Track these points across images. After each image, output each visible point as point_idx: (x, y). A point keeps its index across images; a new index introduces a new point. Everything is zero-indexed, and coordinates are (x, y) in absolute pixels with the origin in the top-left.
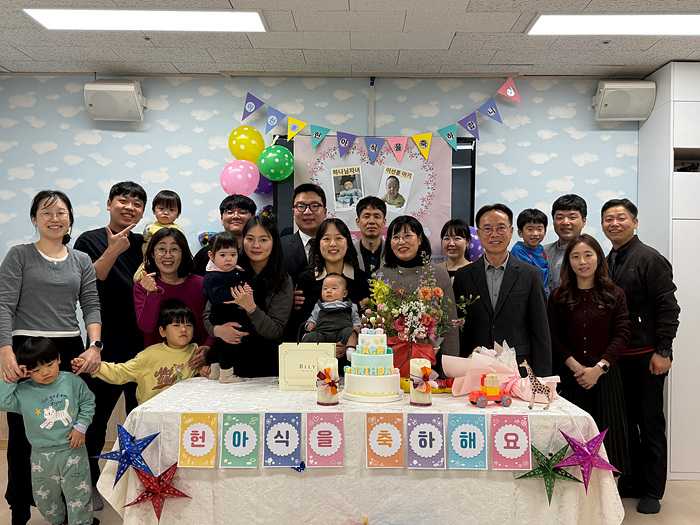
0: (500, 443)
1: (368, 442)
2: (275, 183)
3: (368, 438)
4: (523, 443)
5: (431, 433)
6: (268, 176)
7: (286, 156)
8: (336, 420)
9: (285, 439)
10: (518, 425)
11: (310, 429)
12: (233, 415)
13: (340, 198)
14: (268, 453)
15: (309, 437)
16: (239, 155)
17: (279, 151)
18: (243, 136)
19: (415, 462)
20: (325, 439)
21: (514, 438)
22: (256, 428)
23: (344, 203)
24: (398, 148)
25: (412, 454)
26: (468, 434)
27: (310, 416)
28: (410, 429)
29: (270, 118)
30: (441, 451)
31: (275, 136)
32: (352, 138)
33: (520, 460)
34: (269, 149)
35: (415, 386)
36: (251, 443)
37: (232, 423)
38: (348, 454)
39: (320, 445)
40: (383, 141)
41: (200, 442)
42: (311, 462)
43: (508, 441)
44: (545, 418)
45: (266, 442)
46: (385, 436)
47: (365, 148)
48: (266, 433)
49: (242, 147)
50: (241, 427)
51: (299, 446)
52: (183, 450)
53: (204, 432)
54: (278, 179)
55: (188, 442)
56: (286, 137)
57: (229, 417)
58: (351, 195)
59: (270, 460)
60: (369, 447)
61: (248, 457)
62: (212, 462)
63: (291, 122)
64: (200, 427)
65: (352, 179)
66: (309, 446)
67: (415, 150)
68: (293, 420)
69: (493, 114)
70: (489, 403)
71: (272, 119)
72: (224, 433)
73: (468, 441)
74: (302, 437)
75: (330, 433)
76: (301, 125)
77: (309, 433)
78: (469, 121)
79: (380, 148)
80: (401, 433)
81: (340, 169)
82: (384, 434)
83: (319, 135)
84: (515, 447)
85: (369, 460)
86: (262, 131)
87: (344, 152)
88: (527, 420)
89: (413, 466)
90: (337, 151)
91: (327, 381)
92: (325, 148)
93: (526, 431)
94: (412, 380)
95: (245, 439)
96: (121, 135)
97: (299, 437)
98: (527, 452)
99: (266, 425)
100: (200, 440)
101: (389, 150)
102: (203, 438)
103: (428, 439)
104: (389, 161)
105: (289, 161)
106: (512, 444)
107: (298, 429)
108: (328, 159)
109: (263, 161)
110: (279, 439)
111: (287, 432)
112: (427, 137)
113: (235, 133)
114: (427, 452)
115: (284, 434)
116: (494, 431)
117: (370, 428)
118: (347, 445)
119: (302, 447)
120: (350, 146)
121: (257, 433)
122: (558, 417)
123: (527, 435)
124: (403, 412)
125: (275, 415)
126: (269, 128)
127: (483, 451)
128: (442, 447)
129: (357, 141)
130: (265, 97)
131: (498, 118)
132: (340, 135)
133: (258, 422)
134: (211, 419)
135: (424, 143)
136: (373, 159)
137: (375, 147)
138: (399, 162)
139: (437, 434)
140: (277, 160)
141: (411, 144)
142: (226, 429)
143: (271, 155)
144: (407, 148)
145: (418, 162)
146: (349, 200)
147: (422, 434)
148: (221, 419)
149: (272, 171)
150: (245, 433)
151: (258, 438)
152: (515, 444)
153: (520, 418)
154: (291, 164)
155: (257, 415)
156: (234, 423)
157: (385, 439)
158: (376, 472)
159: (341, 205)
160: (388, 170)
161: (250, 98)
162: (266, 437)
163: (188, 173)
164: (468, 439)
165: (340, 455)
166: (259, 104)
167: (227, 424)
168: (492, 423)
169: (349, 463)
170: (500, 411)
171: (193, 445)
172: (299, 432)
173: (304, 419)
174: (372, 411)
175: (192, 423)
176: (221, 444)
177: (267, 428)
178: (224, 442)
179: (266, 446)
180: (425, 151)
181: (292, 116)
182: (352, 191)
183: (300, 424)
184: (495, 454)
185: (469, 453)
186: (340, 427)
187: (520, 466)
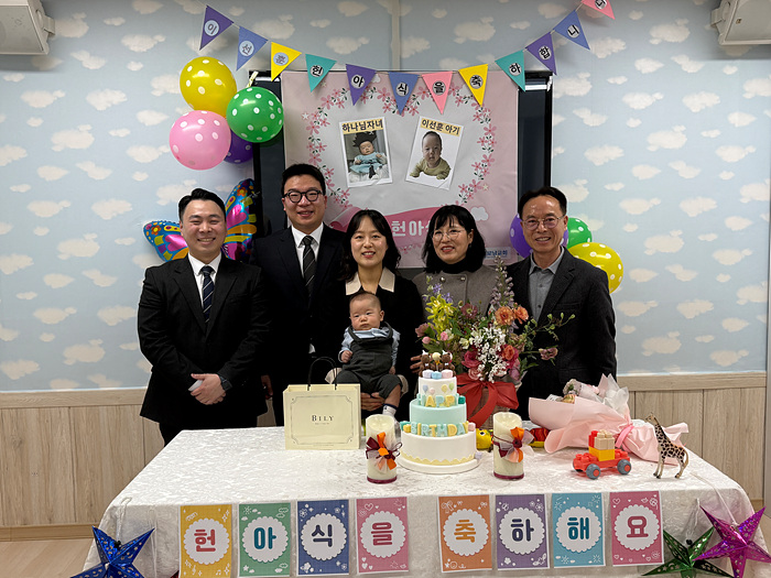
0: (622, 530)
1: (443, 536)
2: (256, 147)
4: (653, 529)
5: (528, 521)
6: (244, 136)
7: (271, 103)
8: (397, 506)
9: (326, 536)
10: (646, 505)
11: (361, 521)
12: (253, 506)
13: (354, 168)
14: (305, 557)
15: (360, 532)
16: (197, 103)
17: (259, 96)
18: (201, 74)
19: (508, 561)
20: (382, 534)
21: (640, 522)
22: (286, 522)
23: (361, 174)
24: (439, 88)
25: (503, 551)
26: (578, 521)
27: (361, 503)
28: (500, 517)
29: (243, 44)
30: (543, 545)
31: (251, 73)
32: (368, 74)
33: (648, 551)
34: (244, 94)
35: (503, 453)
36: (280, 544)
37: (252, 517)
38: (414, 551)
39: (375, 543)
40: (416, 78)
41: (208, 544)
42: (365, 566)
43: (633, 528)
44: (683, 493)
45: (300, 541)
46: (465, 526)
47: (389, 90)
48: (300, 528)
49: (201, 90)
50: (265, 522)
51: (347, 545)
52: (186, 556)
53: (213, 531)
54: (259, 139)
55: (191, 545)
56: (268, 74)
57: (247, 509)
58: (370, 162)
59: (307, 566)
60: (444, 542)
61: (276, 563)
62: (227, 571)
63: (276, 50)
64: (207, 525)
65: (371, 137)
66: (361, 545)
67: (463, 92)
68: (337, 510)
69: (576, 35)
70: (602, 471)
71: (246, 47)
72: (242, 531)
73: (579, 529)
74: (351, 531)
75: (389, 526)
76: (292, 55)
77: (360, 526)
78: (541, 46)
79: (411, 91)
80: (488, 522)
81: (353, 122)
82: (464, 524)
83: (318, 70)
84: (643, 535)
85: (445, 562)
86: (232, 67)
87: (358, 96)
88: (658, 498)
90: (348, 94)
91: (382, 451)
92: (328, 90)
93: (657, 513)
94: (499, 445)
95: (272, 537)
96: (17, 77)
97: (347, 533)
98: (657, 541)
99: (300, 518)
100: (209, 542)
101: (425, 92)
102: (212, 539)
103: (524, 529)
104: (426, 110)
105: (275, 112)
106: (637, 531)
107: (345, 521)
108: (334, 107)
109: (235, 112)
110: (318, 536)
111: (330, 527)
112: (482, 71)
113: (190, 69)
114: (523, 547)
115: (325, 530)
116: (614, 514)
117: (444, 517)
118: (411, 542)
119: (352, 545)
120: (367, 87)
121: (288, 529)
122: (699, 492)
123: (658, 517)
124: (489, 492)
125: (312, 503)
126: (242, 60)
127: (599, 543)
128: (544, 539)
129: (377, 79)
130: (234, 13)
131: (582, 42)
132: (352, 70)
133: (288, 514)
134: (222, 513)
135: (476, 80)
136: (402, 105)
137: (404, 89)
138: (441, 109)
139: (536, 522)
140: (257, 111)
141: (457, 82)
142: (243, 526)
143: (246, 102)
144: (453, 89)
145: (469, 109)
146: (367, 170)
147: (516, 523)
148: (236, 512)
149: (250, 127)
150: (270, 529)
151: (289, 535)
152: (642, 531)
153: (648, 495)
154: (279, 116)
155: (286, 505)
156: (255, 516)
157: (465, 531)
159: (355, 178)
160: (425, 123)
161: (211, 14)
162: (300, 535)
163: (123, 133)
164: (578, 527)
165: (403, 556)
166: (224, 23)
167: (245, 519)
168: (611, 504)
169: (414, 564)
171: (199, 549)
172: (346, 526)
173: (352, 508)
174: (446, 494)
175: (196, 519)
176: (237, 546)
177: (302, 524)
178: (242, 543)
179: (301, 547)
180: (479, 93)
181: (276, 41)
182: (372, 157)
183: (347, 515)
184: (617, 547)
185: (580, 545)
186: (403, 516)
187: (649, 559)
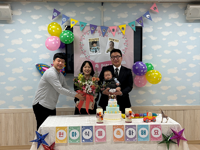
0: (153, 133)
2: (66, 45)
3: (113, 133)
4: (160, 133)
5: (132, 131)
6: (64, 42)
7: (71, 34)
8: (104, 127)
9: (88, 134)
10: (158, 127)
12: (72, 127)
13: (91, 50)
14: (83, 138)
16: (52, 34)
17: (68, 33)
18: (54, 27)
19: (128, 139)
20: (100, 134)
21: (157, 131)
22: (79, 131)
24: (113, 30)
25: (127, 137)
26: (143, 131)
28: (126, 130)
29: (63, 19)
31: (66, 26)
32: (95, 27)
33: (159, 138)
35: (127, 117)
36: (78, 136)
38: (107, 138)
40: (108, 28)
41: (62, 135)
42: (96, 140)
43: (155, 132)
44: (166, 125)
46: (118, 132)
47: (101, 31)
48: (82, 132)
49: (54, 31)
50: (74, 131)
52: (57, 138)
53: (63, 132)
54: (68, 43)
55: (58, 136)
56: (70, 26)
58: (96, 49)
59: (84, 140)
60: (114, 135)
61: (77, 140)
62: (66, 141)
63: (72, 20)
64: (62, 131)
65: (96, 42)
66: (95, 136)
67: (120, 31)
68: (90, 128)
69: (149, 17)
70: (149, 121)
72: (69, 133)
73: (143, 133)
74: (93, 133)
75: (102, 132)
76: (76, 22)
77: (95, 132)
79: (106, 30)
80: (123, 131)
81: (91, 39)
83: (82, 25)
84: (157, 134)
85: (114, 139)
86: (61, 24)
87: (93, 32)
88: (161, 126)
89: (127, 141)
90: (90, 32)
91: (100, 116)
92: (85, 30)
93: (161, 129)
94: (126, 115)
95: (76, 134)
96: (3, 25)
97: (92, 133)
98: (161, 136)
99: (82, 130)
101: (110, 31)
102: (63, 134)
103: (131, 133)
104: (110, 36)
106: (156, 133)
108: (87, 35)
109: (62, 36)
110: (86, 134)
111: (89, 132)
112: (124, 26)
114: (131, 137)
115: (88, 133)
116: (151, 129)
117: (114, 130)
118: (107, 135)
119: (93, 136)
120: (95, 30)
121: (79, 132)
122: (170, 125)
123: (161, 130)
124: (124, 125)
125: (85, 127)
126: (63, 23)
127: (148, 136)
128: (136, 135)
129: (98, 28)
130: (60, 10)
132: (91, 26)
133: (79, 129)
134: (65, 128)
135: (123, 28)
136: (104, 35)
137: (104, 30)
138: (114, 36)
139: (134, 131)
140: (68, 36)
141: (118, 29)
142: (70, 131)
143: (65, 34)
144: (117, 31)
145: (121, 36)
146: (95, 51)
147: (130, 131)
148: (68, 128)
149: (66, 40)
150: (76, 132)
151: (80, 134)
152: (157, 133)
153: (159, 125)
154: (73, 38)
155: (79, 127)
156: (72, 129)
157: (118, 133)
158: (116, 143)
159: (92, 53)
160: (110, 39)
162: (82, 133)
163: (31, 40)
164: (143, 132)
165: (105, 138)
166: (59, 13)
168: (151, 127)
169: (107, 140)
170: (153, 123)
171: (60, 137)
172: (92, 132)
173: (94, 128)
174: (114, 125)
175: (59, 130)
176: (68, 136)
179: (82, 136)
180: (124, 32)
181: (72, 18)
182: (96, 47)
183: (92, 129)
184: (152, 137)
185: (144, 136)
186: (105, 130)
187: (159, 140)
